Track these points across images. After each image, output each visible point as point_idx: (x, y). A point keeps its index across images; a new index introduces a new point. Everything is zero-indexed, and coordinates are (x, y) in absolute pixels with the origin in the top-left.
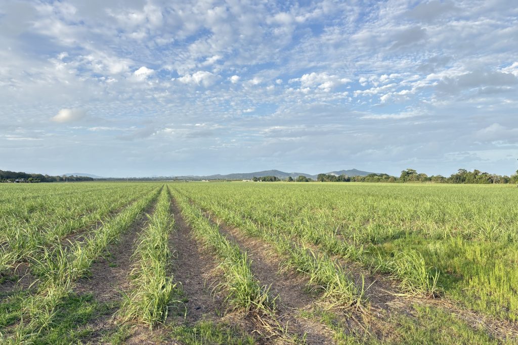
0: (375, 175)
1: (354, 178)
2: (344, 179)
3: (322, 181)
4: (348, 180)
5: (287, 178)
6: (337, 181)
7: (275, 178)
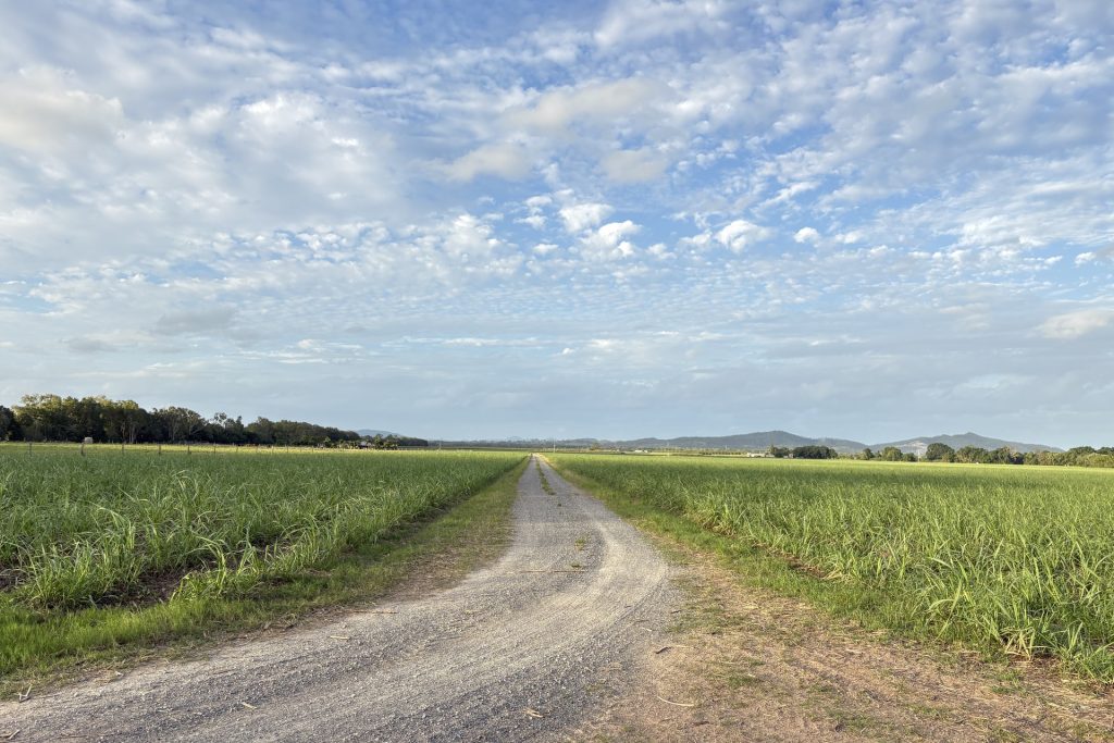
0: (1088, 450)
1: (1033, 456)
2: (1009, 456)
3: (952, 461)
4: (1019, 461)
5: (861, 452)
6: (991, 462)
7: (828, 450)
